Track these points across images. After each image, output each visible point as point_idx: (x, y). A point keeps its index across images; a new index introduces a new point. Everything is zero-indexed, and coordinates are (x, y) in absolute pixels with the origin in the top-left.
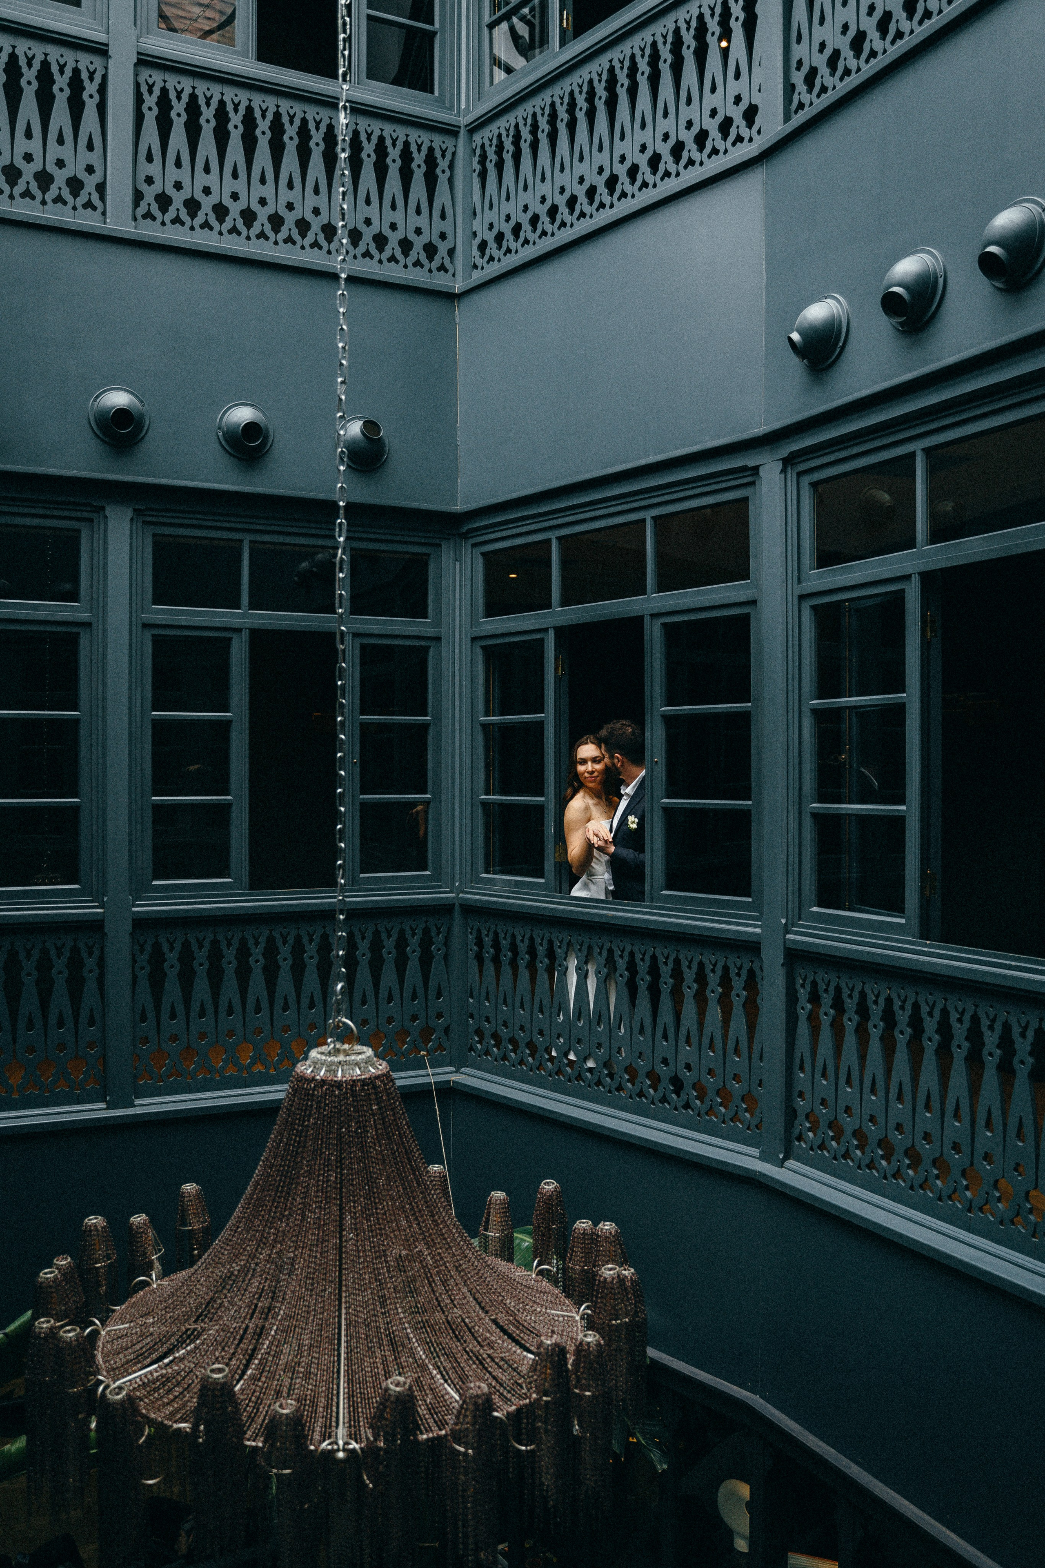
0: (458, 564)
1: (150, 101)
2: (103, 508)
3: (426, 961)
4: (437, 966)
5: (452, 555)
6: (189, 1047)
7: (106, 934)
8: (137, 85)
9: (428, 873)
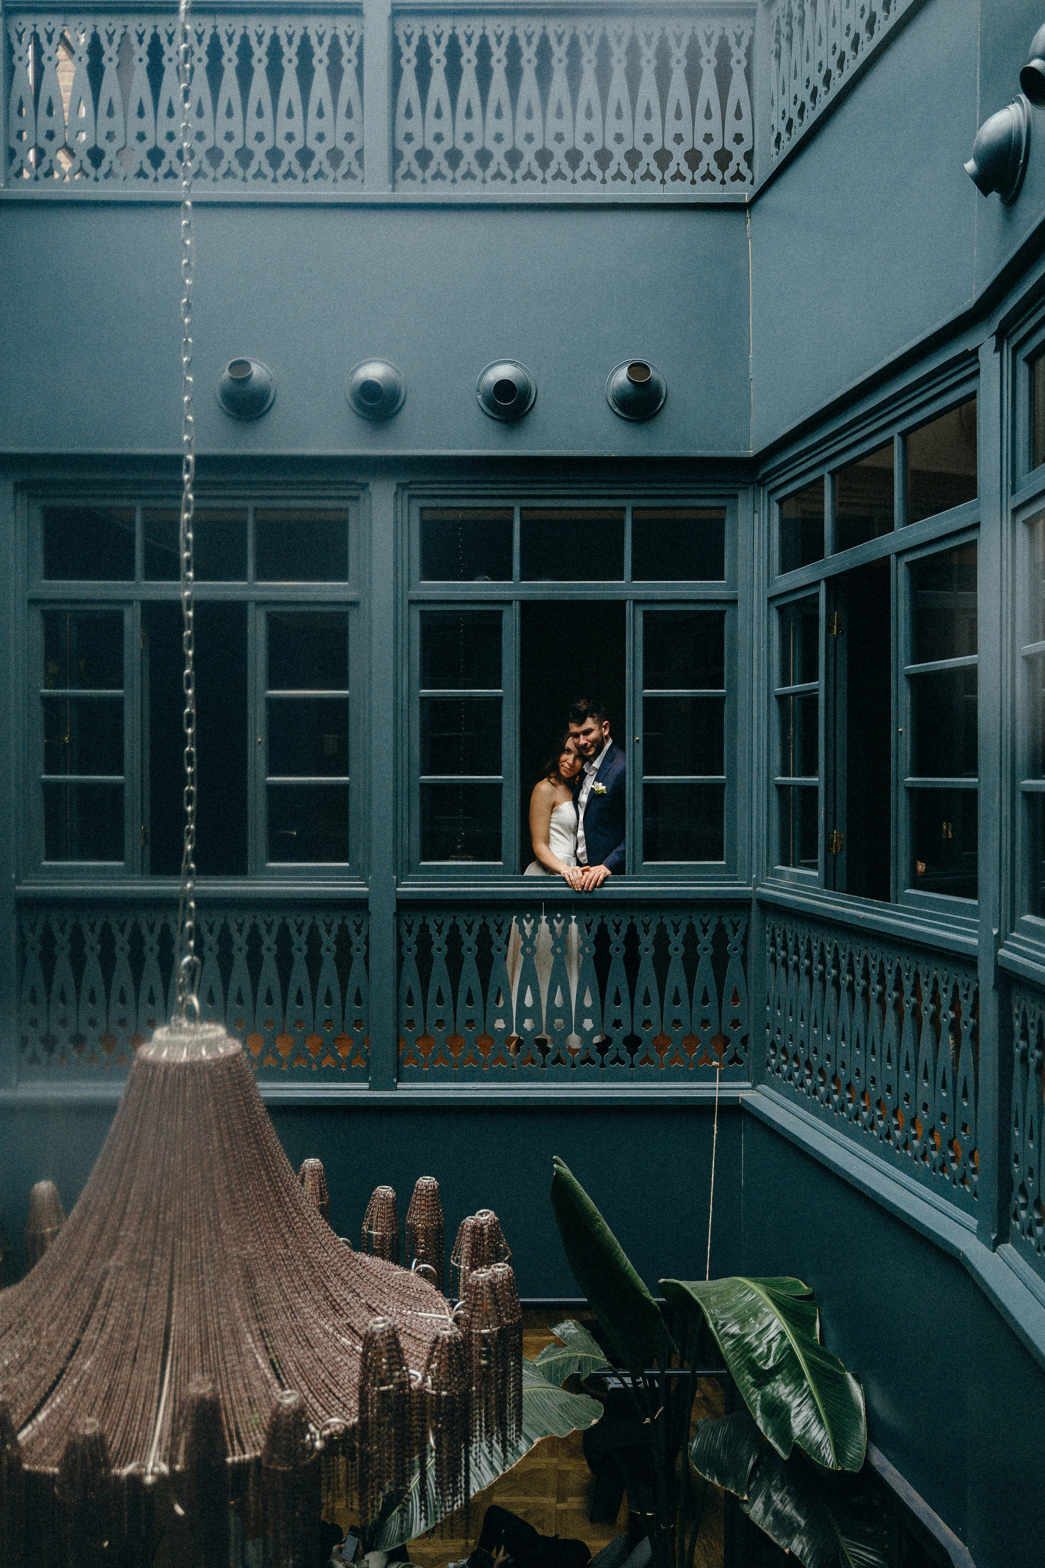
0: (756, 515)
1: (409, 52)
2: (367, 485)
3: (720, 963)
4: (734, 969)
5: (750, 506)
6: (455, 1035)
7: (369, 913)
8: (395, 40)
9: (723, 863)
